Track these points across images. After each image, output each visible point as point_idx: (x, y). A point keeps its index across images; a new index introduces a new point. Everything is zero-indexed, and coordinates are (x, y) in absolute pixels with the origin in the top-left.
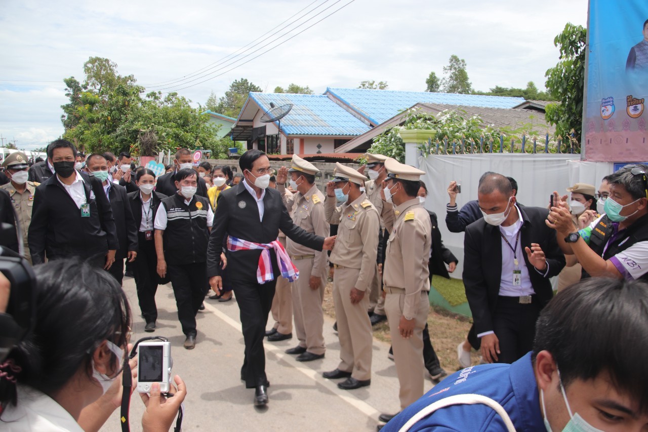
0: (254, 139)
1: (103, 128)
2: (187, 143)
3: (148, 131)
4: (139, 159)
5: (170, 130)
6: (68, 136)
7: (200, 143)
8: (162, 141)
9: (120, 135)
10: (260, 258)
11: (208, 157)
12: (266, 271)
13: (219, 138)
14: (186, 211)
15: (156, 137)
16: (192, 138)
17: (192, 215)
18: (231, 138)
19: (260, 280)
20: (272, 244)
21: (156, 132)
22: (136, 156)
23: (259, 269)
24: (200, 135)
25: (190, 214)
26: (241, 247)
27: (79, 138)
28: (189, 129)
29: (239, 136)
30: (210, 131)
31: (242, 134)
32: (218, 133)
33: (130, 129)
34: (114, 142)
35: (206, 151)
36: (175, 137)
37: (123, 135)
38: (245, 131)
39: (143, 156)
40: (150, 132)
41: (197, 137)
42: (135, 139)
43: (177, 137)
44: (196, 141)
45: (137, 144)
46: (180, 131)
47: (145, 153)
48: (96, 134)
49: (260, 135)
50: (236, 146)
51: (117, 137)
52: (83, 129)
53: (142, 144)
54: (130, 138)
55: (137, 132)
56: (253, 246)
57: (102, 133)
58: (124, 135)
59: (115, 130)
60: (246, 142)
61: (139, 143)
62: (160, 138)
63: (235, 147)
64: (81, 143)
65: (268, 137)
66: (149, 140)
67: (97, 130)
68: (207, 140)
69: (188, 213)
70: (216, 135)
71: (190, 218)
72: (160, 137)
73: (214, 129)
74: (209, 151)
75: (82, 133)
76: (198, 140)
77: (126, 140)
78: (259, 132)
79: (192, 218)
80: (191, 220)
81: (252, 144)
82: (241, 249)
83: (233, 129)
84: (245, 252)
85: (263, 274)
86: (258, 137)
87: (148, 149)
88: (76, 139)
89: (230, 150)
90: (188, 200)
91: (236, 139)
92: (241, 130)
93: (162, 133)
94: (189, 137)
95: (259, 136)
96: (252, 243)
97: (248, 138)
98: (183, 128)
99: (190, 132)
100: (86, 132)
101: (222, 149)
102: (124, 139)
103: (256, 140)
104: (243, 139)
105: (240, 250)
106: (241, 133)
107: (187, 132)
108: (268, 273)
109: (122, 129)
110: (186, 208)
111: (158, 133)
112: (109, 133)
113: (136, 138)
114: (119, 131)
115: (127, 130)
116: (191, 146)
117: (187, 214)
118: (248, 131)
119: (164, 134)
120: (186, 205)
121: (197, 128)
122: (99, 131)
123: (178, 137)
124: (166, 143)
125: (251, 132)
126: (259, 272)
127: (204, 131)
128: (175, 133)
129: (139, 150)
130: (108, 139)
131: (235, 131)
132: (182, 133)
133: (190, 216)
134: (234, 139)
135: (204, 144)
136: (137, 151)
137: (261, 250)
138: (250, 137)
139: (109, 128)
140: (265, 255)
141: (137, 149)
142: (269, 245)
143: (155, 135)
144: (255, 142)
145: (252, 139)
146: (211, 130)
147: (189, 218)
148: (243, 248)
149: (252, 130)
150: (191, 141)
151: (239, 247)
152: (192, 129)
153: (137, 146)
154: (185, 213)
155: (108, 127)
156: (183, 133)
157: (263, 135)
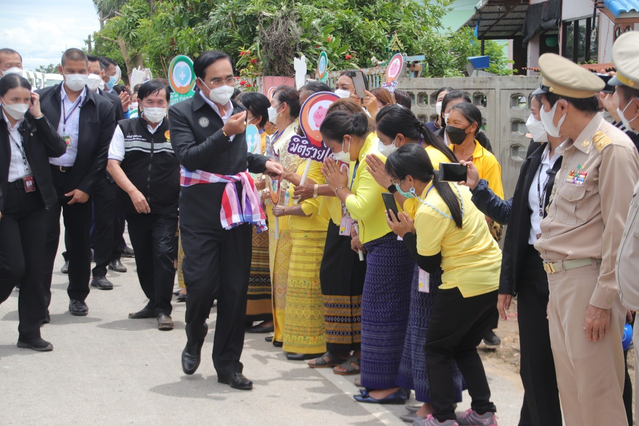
0: (531, 32)
1: (181, 12)
2: (370, 45)
3: (279, 14)
4: (258, 84)
5: (331, 15)
6: (106, 35)
7: (399, 42)
8: (310, 39)
9: (218, 27)
10: (224, 194)
11: (416, 73)
12: (233, 212)
13: (446, 31)
14: (147, 141)
15: (297, 30)
16: (382, 33)
17: (155, 148)
18: (475, 31)
19: (225, 224)
20: (240, 175)
21: (299, 17)
22: (253, 76)
23: (222, 209)
24: (400, 25)
25: (152, 146)
26: (197, 180)
27: (128, 36)
28: (375, 12)
29: (494, 28)
30: (425, 15)
31: (502, 22)
32: (444, 20)
33: (240, 14)
34: (204, 44)
35: (412, 59)
36: (342, 31)
37: (224, 28)
38: (509, 15)
39: (267, 74)
40: (285, 17)
41: (393, 30)
42: (250, 37)
43: (346, 30)
44: (390, 39)
45: (253, 48)
46: (353, 16)
47: (271, 67)
48: (166, 25)
49: (544, 21)
50: (486, 52)
51: (210, 32)
52: (135, 16)
53: (265, 45)
54: (240, 33)
55: (253, 18)
56: (214, 178)
57: (177, 25)
58: (227, 26)
59: (207, 17)
60: (511, 41)
61: (258, 44)
62: (306, 31)
63: (483, 54)
64: (134, 50)
65: (566, 24)
66: (281, 36)
67: (167, 18)
68: (416, 38)
69: (150, 144)
70: (439, 24)
71: (152, 152)
72: (308, 31)
73: (433, 10)
74: (421, 58)
75: (135, 25)
76: (395, 37)
77: (230, 40)
78: (544, 15)
79: (155, 152)
80: (152, 155)
81: (527, 44)
82: (198, 182)
83: (479, 11)
84: (203, 186)
85: (229, 215)
86: (541, 28)
87: (280, 58)
88: (121, 41)
89: (471, 61)
90: (154, 125)
91: (487, 35)
92: (499, 12)
93: (310, 20)
94: (375, 30)
95: (544, 25)
96: (212, 175)
97: (516, 31)
98: (361, 10)
99: (377, 19)
100: (143, 22)
101: (451, 58)
102: (225, 38)
103: (535, 34)
104: (502, 34)
105: (197, 184)
106: (498, 20)
107: (371, 18)
108: (235, 214)
109: (222, 13)
110: (148, 137)
111: (301, 20)
112: (192, 24)
113: (254, 34)
114: (214, 18)
115: (233, 15)
116: (378, 52)
117: (148, 145)
118: (516, 15)
119: (315, 22)
120: (150, 133)
121: (394, 9)
122: (171, 18)
123: (349, 31)
124: (320, 43)
125: (523, 15)
126: (222, 214)
127: (409, 16)
128: (341, 22)
129: (258, 60)
130: (191, 37)
131: (483, 16)
132: (357, 20)
133: (152, 150)
134: (482, 37)
135: (411, 46)
136: (253, 63)
137: (225, 184)
138: (520, 30)
139: (192, 13)
140: (230, 189)
141: (253, 58)
142: (236, 177)
143: (294, 24)
144: (531, 39)
145: (526, 33)
146: (427, 12)
147: (150, 152)
148: (200, 181)
149: (526, 12)
150: (380, 40)
151: (195, 180)
152: (382, 10)
153: (255, 51)
154: (147, 143)
155: (191, 9)
156: (360, 20)
157: (553, 21)
